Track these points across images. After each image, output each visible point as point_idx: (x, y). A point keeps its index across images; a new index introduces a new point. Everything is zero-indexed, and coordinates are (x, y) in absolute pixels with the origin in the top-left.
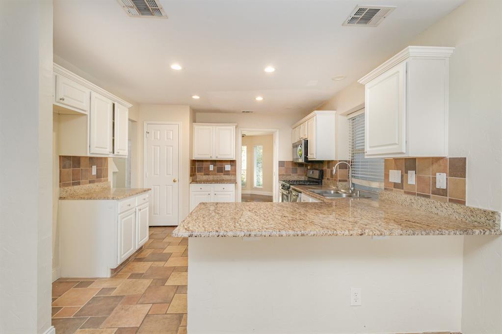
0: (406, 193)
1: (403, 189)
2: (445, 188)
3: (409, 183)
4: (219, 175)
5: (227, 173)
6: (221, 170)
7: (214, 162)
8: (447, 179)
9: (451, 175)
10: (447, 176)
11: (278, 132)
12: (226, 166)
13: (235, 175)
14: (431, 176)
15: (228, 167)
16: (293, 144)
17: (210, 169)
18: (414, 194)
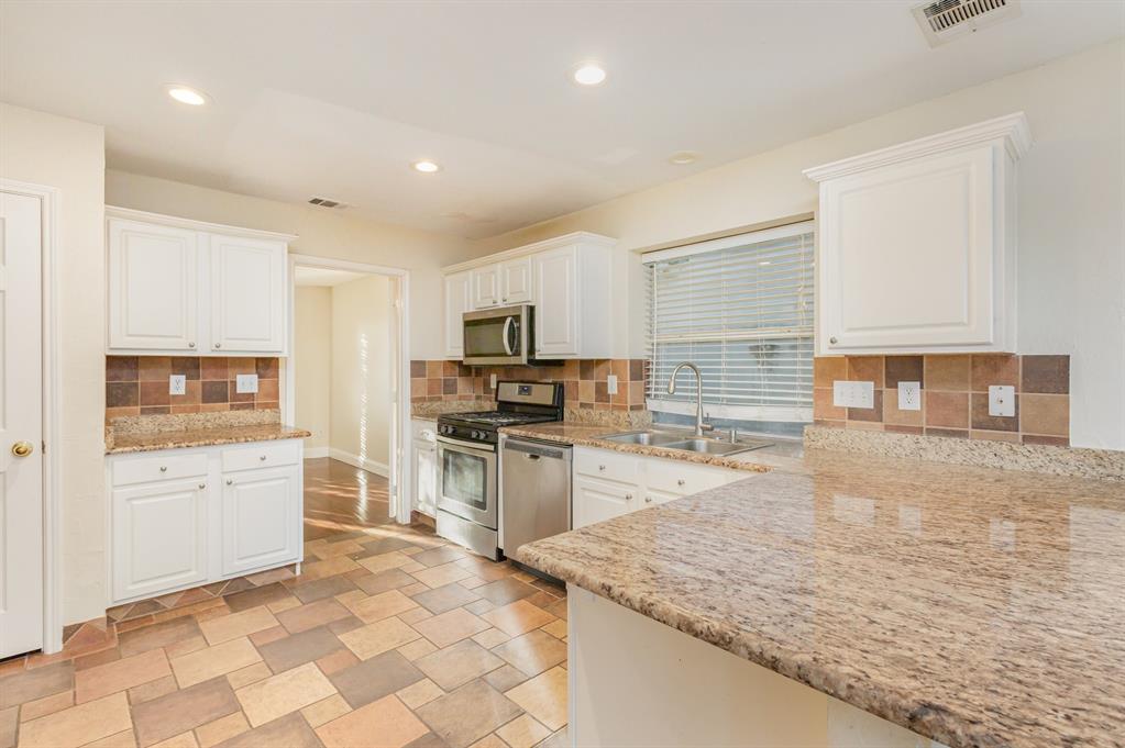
0: (888, 428)
1: (881, 421)
2: (1013, 415)
3: (900, 408)
4: (212, 410)
5: (247, 402)
6: (219, 394)
7: (188, 365)
8: (1017, 397)
9: (1026, 389)
10: (1016, 391)
11: (407, 277)
12: (240, 379)
13: (276, 406)
14: (970, 392)
15: (247, 383)
16: (464, 315)
17: (173, 391)
18: (919, 430)
